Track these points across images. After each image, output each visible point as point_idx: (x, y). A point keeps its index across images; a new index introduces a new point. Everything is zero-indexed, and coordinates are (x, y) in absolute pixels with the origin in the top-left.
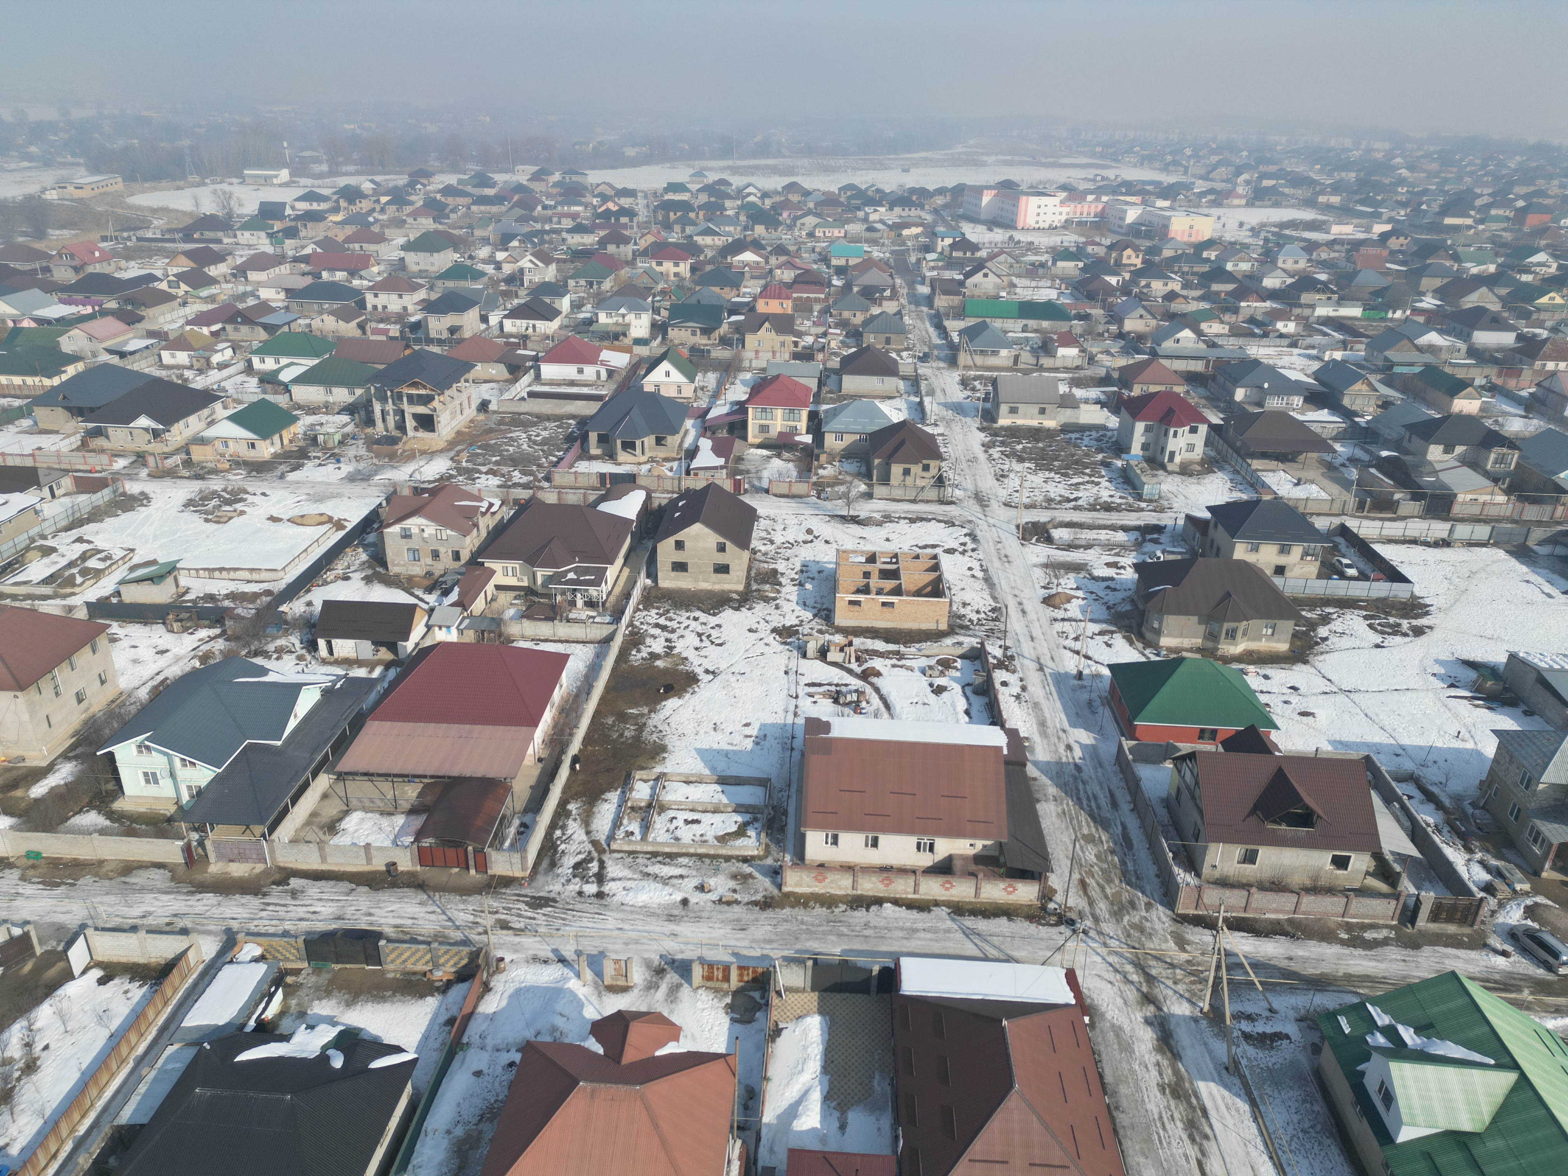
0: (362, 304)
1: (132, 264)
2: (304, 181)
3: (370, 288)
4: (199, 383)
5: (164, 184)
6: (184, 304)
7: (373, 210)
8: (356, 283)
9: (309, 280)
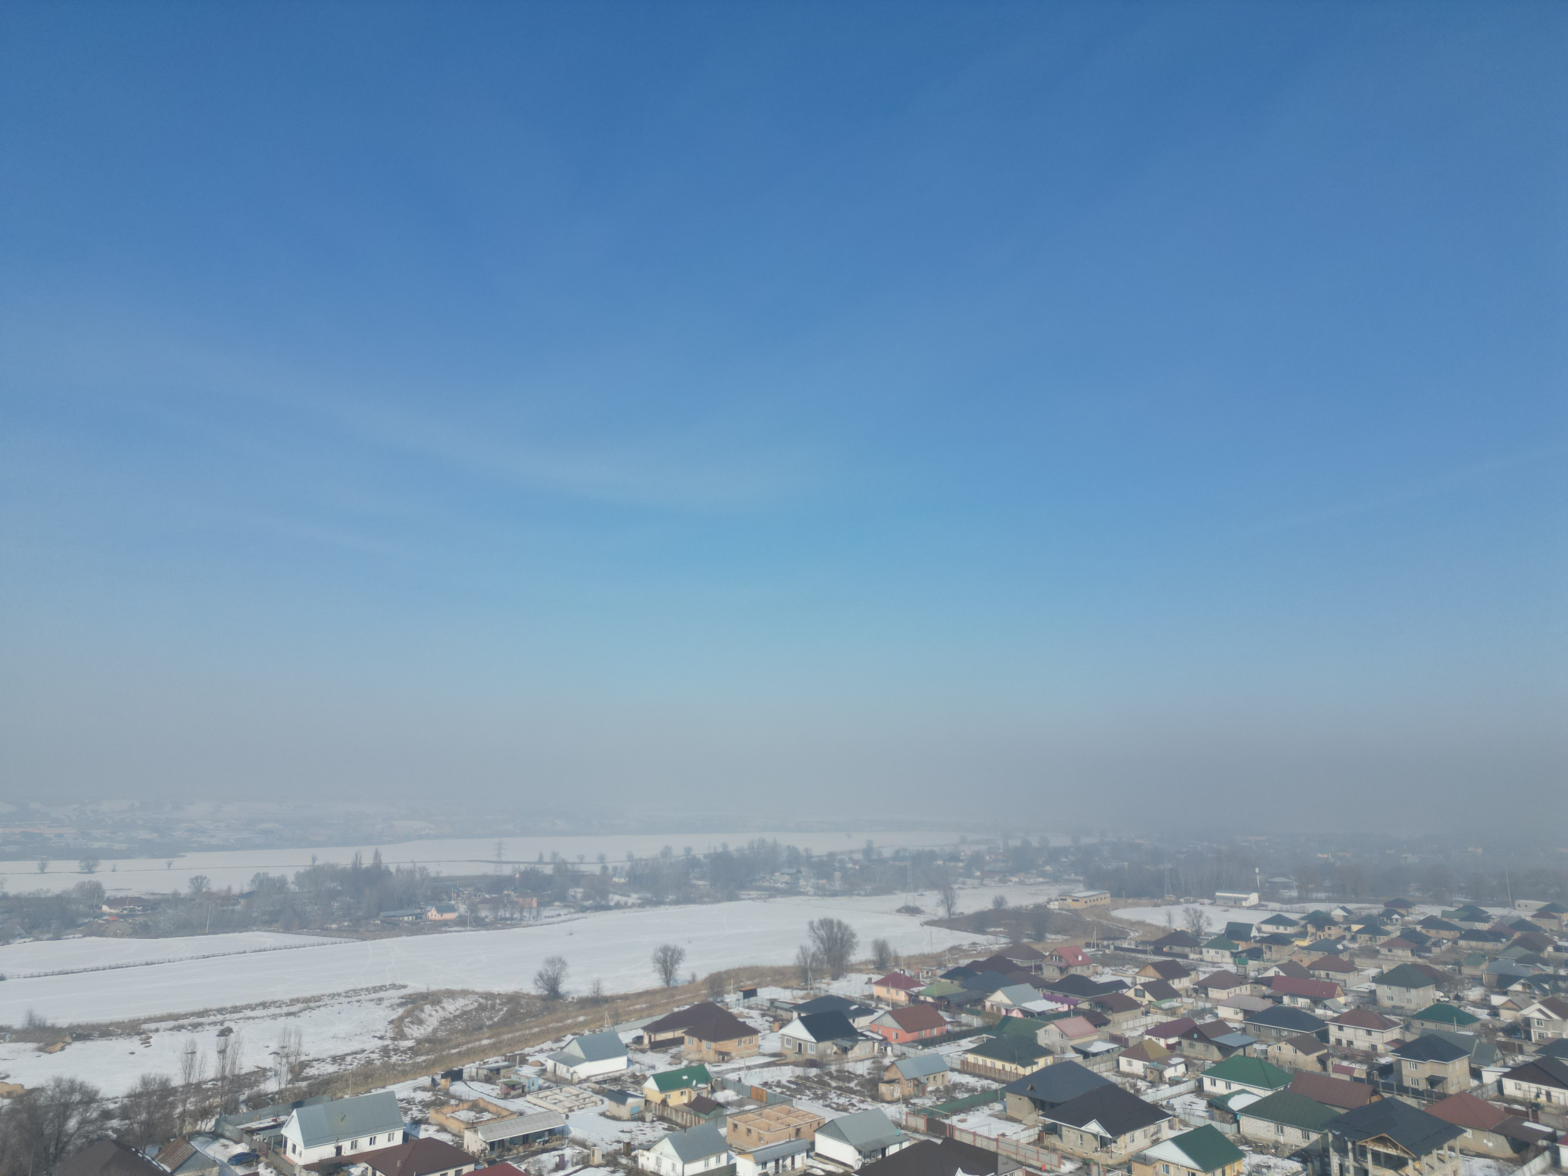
0: (1324, 1036)
1: (1107, 970)
2: (1272, 905)
3: (1334, 1020)
4: (1150, 1096)
5: (1144, 901)
6: (1147, 1013)
7: (1343, 938)
8: (1319, 1012)
9: (1268, 1004)
